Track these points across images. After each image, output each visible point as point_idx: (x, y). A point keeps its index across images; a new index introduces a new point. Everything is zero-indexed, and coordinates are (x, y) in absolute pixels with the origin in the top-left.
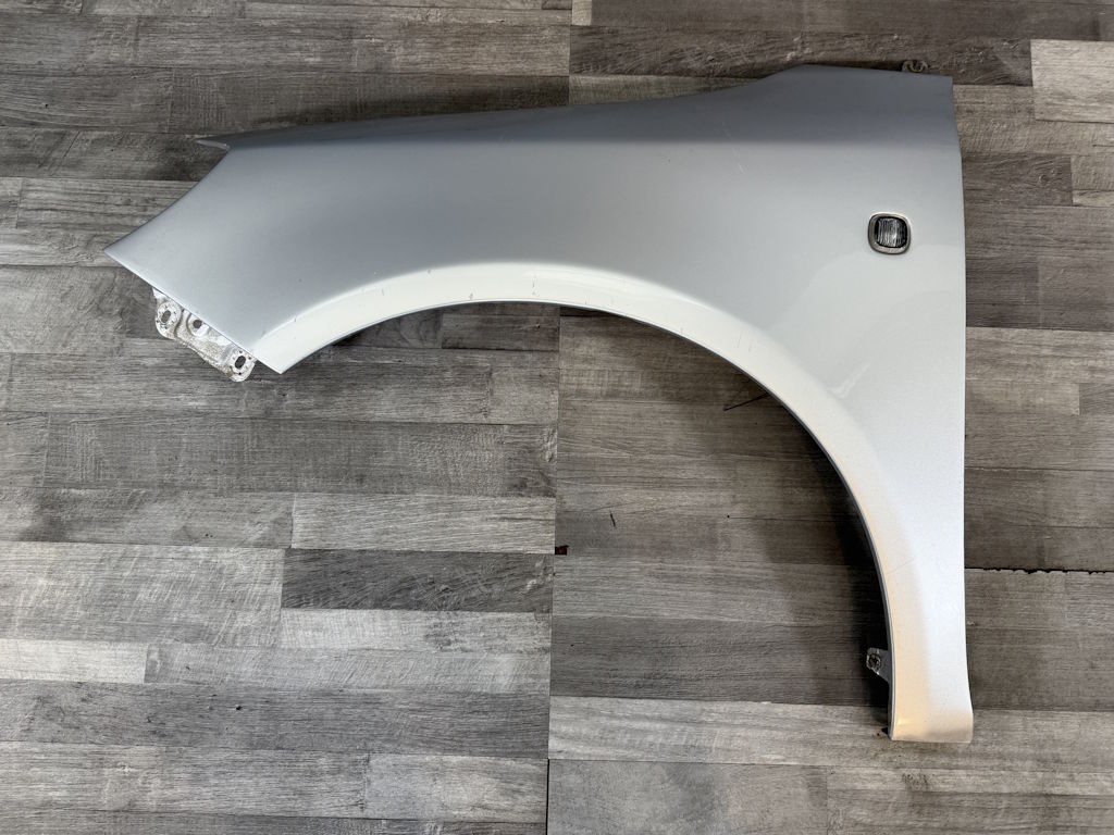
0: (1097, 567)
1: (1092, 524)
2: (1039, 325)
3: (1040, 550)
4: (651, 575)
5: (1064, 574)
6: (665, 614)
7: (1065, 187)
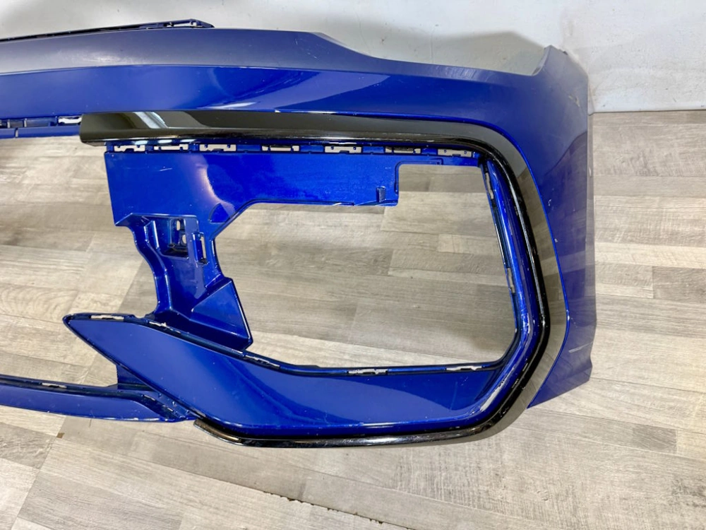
0: (334, 506)
1: (340, 476)
2: (347, 341)
3: (303, 486)
4: (93, 458)
5: (312, 506)
6: (89, 482)
7: (385, 266)
